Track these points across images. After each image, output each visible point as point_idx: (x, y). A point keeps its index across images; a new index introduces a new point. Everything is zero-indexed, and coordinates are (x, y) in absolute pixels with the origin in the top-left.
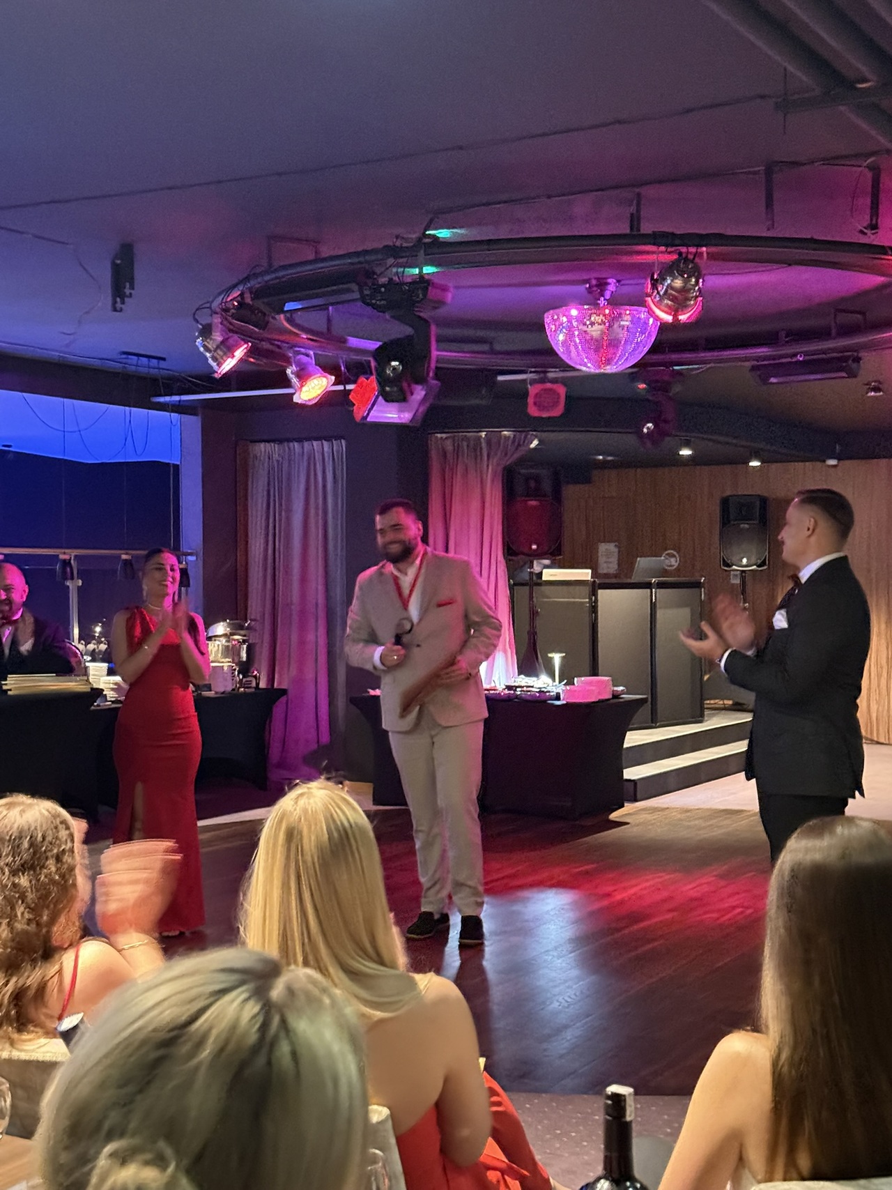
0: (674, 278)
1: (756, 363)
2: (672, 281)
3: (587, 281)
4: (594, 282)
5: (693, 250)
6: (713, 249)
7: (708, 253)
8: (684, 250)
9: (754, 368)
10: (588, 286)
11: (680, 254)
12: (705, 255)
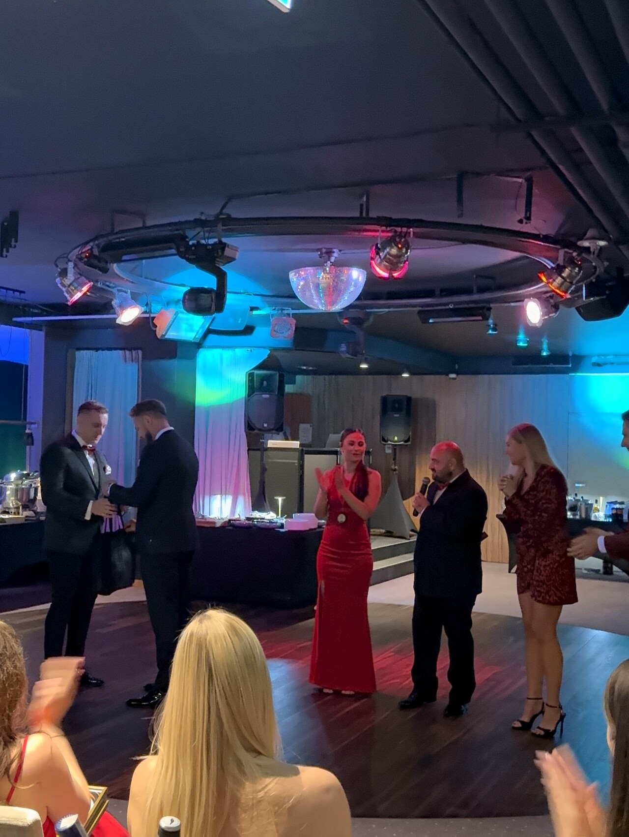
0: (392, 247)
1: (421, 308)
2: (390, 250)
3: (318, 250)
4: (324, 250)
5: (404, 229)
6: (418, 230)
7: (414, 233)
8: (399, 229)
9: (420, 312)
10: (319, 253)
11: (396, 232)
12: (412, 233)
